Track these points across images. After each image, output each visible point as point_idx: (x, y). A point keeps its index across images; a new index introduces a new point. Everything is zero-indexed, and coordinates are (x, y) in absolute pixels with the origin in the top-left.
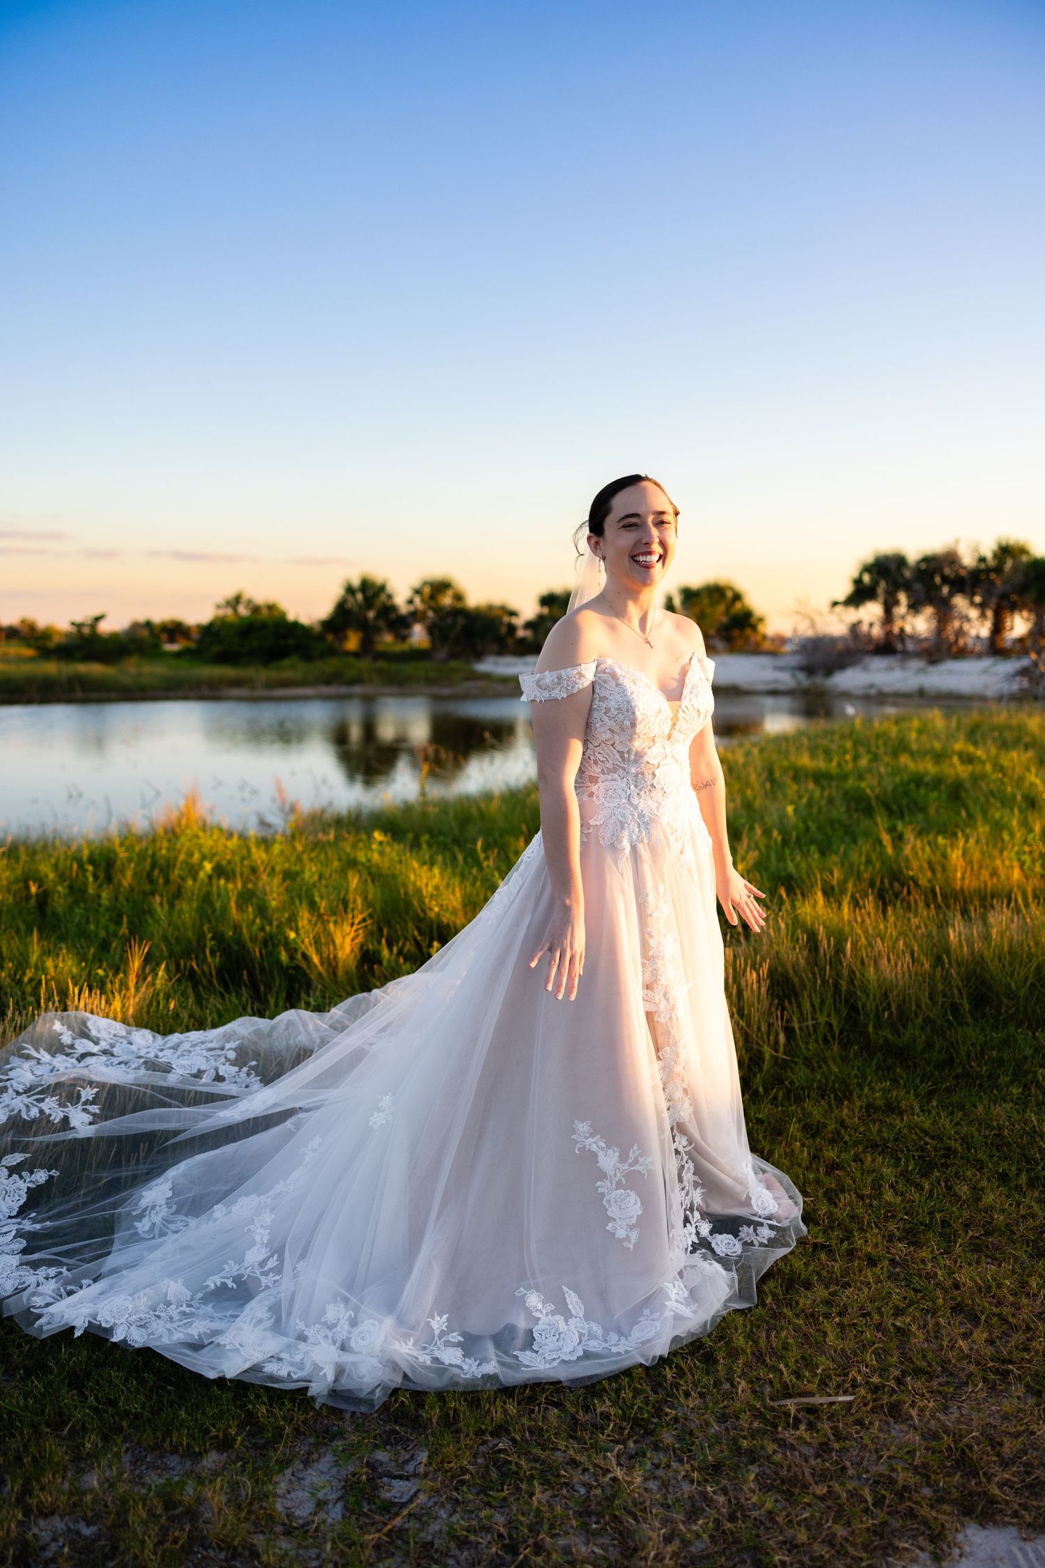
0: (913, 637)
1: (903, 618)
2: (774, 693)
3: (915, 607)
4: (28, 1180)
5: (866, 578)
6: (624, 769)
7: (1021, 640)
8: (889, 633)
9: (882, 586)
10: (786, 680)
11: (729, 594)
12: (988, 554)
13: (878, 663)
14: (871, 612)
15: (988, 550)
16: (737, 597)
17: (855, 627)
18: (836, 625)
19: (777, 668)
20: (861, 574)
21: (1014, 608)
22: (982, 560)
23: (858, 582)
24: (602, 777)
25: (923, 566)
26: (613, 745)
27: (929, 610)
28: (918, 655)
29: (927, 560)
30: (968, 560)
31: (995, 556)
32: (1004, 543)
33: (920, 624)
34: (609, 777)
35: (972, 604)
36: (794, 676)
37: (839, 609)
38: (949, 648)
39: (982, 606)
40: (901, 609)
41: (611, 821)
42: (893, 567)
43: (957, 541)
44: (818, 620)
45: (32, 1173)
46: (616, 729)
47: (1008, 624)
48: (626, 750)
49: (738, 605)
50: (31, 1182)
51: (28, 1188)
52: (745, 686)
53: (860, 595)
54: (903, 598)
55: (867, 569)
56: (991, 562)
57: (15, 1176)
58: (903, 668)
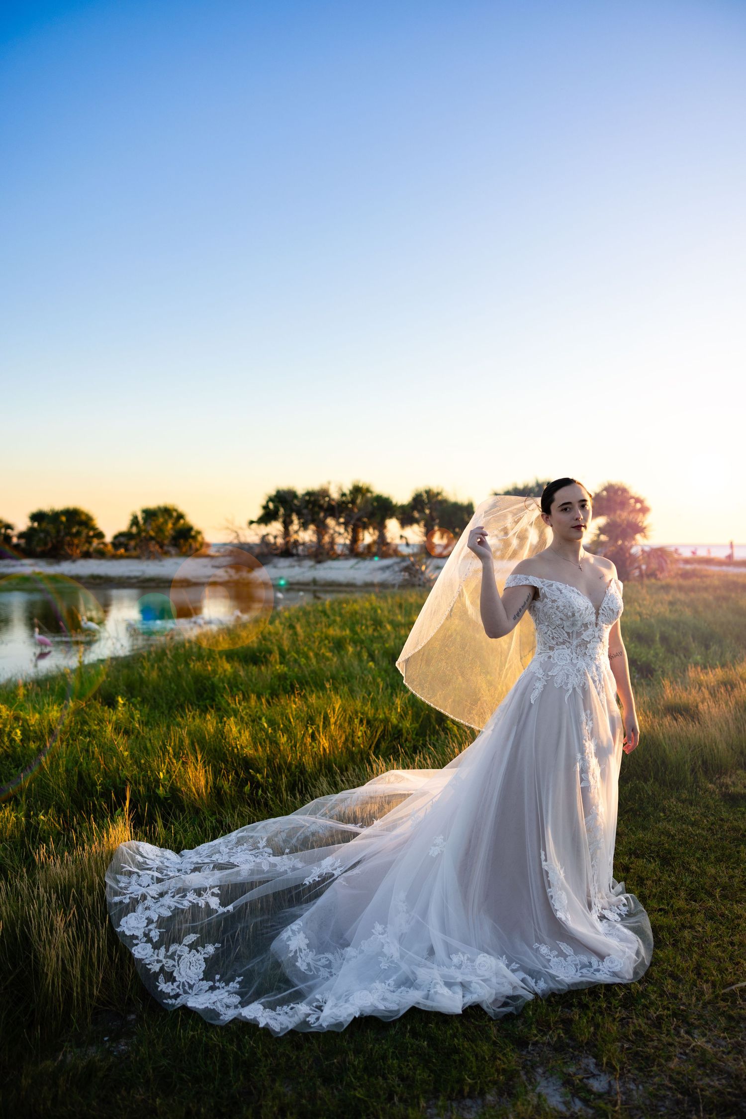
0: (304, 544)
1: (296, 532)
2: (214, 584)
3: (304, 526)
4: (203, 953)
5: (271, 505)
6: (569, 642)
7: (369, 546)
8: (287, 543)
9: (282, 511)
10: (221, 574)
11: (175, 514)
12: (347, 492)
13: (283, 562)
14: (275, 528)
15: (347, 488)
16: (181, 516)
17: (264, 538)
18: (252, 536)
19: (214, 567)
20: (267, 502)
21: (365, 527)
22: (344, 495)
23: (266, 507)
24: (557, 647)
25: (307, 498)
26: (563, 628)
27: (312, 527)
28: (308, 556)
29: (309, 494)
30: (335, 495)
31: (351, 492)
32: (356, 484)
33: (307, 536)
34: (561, 647)
35: (339, 524)
36: (226, 572)
37: (254, 526)
38: (328, 553)
39: (346, 524)
40: (295, 526)
41: (561, 673)
42: (289, 499)
43: (329, 483)
44: (240, 532)
45: (204, 947)
46: (564, 618)
47: (361, 537)
48: (571, 631)
49: (182, 521)
50: (205, 953)
51: (204, 958)
52: (194, 580)
53: (267, 517)
54: (295, 518)
55: (271, 499)
56: (349, 498)
57: (194, 951)
58: (300, 566)
